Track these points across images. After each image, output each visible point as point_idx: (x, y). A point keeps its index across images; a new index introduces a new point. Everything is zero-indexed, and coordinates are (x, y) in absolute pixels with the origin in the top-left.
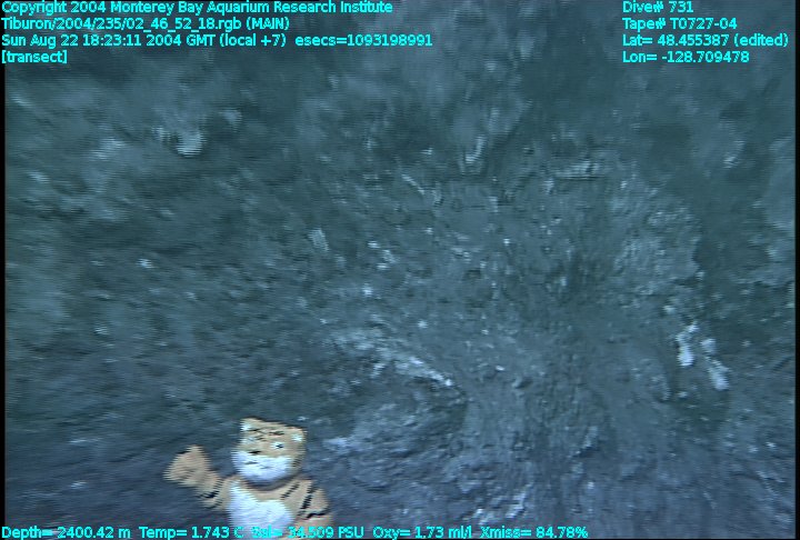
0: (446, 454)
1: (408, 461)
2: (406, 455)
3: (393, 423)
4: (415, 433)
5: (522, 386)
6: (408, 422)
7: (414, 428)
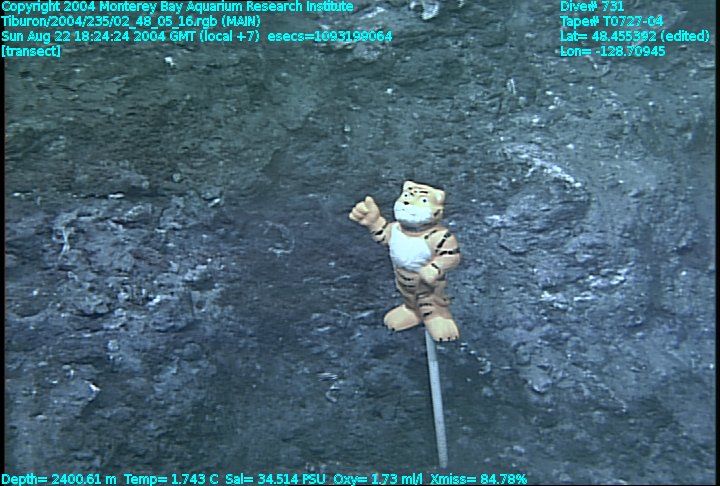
0: (570, 234)
1: (541, 236)
2: (540, 231)
3: (532, 208)
4: (547, 217)
5: (636, 196)
6: (544, 208)
7: (547, 213)
